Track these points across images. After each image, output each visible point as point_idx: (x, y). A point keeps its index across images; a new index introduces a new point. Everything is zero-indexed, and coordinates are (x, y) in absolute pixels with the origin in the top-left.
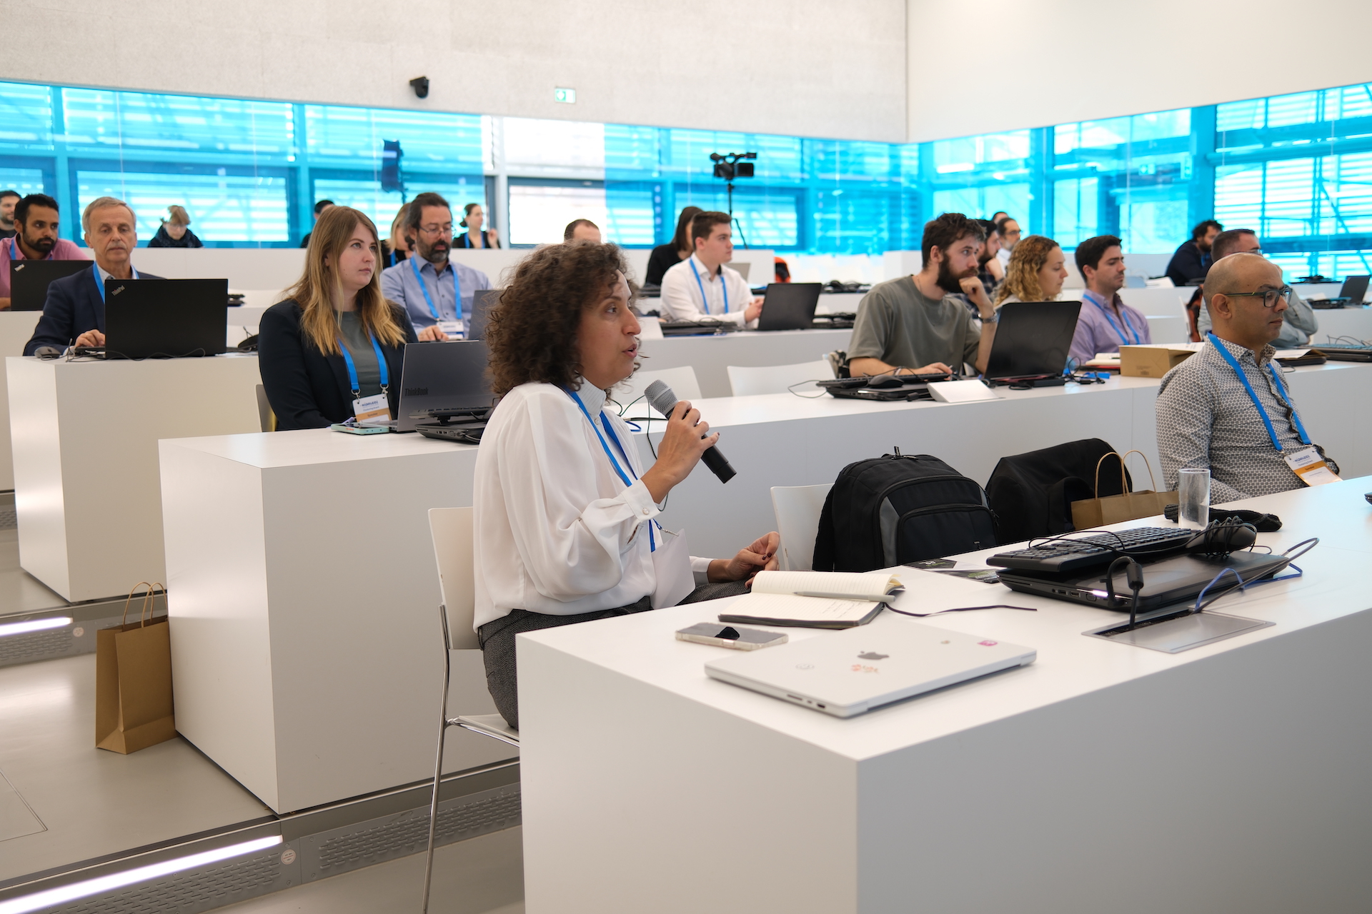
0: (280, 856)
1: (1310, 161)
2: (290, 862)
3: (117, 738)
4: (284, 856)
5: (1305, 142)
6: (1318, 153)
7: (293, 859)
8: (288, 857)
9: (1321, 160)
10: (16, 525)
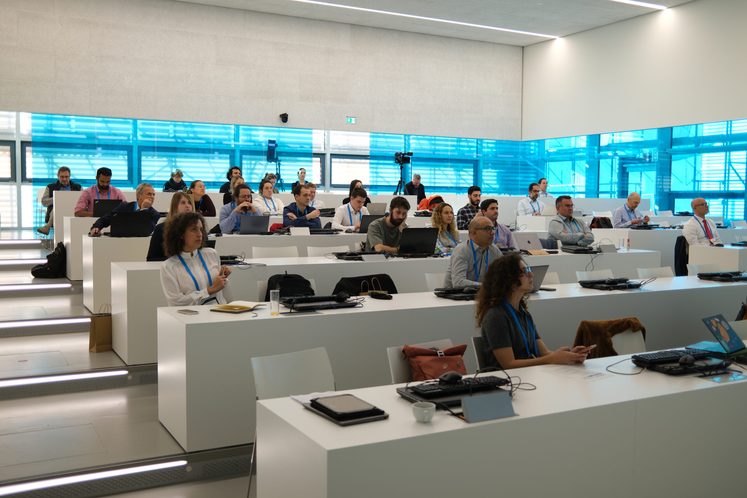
0: (127, 377)
1: (723, 154)
2: (130, 379)
3: (94, 349)
4: (128, 377)
5: (720, 144)
6: (727, 149)
7: (131, 378)
8: (130, 377)
9: (730, 154)
10: (83, 293)
